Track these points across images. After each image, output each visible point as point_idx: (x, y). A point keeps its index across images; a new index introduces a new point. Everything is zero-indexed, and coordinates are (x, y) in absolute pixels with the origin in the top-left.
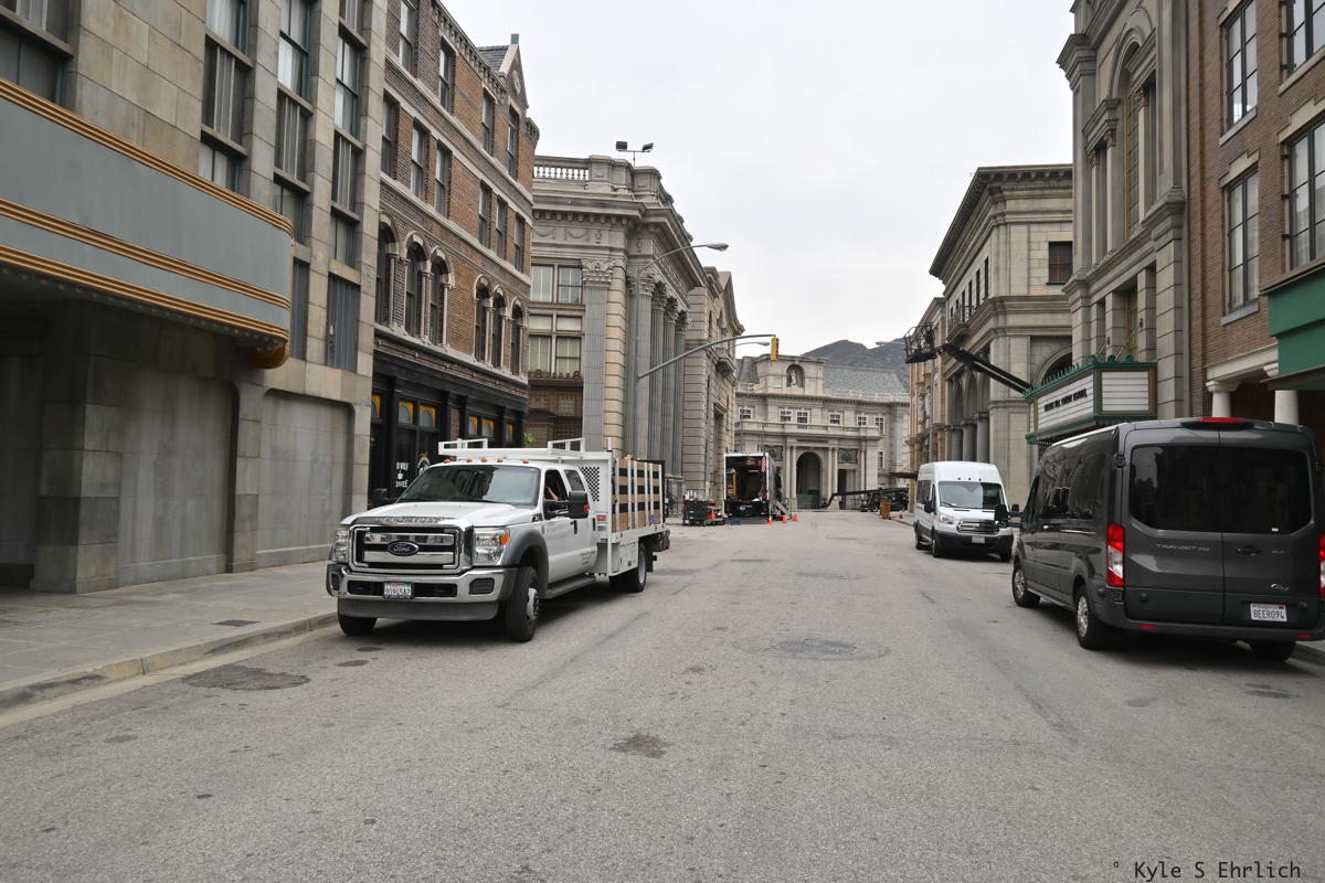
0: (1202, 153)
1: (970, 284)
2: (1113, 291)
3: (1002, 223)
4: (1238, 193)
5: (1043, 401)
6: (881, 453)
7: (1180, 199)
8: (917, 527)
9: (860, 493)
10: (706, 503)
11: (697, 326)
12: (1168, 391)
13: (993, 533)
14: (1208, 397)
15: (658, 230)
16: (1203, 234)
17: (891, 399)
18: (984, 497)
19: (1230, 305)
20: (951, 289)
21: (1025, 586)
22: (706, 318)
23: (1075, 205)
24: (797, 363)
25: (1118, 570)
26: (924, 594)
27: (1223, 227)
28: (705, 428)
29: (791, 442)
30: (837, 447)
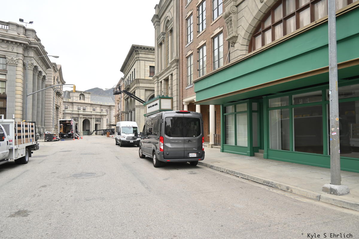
0: (182, 49)
1: (130, 75)
2: (164, 79)
3: (138, 59)
4: (189, 59)
5: (148, 106)
6: (107, 119)
7: (177, 59)
8: (116, 139)
9: (101, 130)
10: (53, 135)
11: (50, 80)
12: (175, 104)
13: (135, 140)
14: (183, 106)
15: (35, 49)
16: (182, 68)
17: (110, 104)
18: (133, 131)
19: (188, 85)
20: (125, 76)
21: (142, 153)
22: (53, 78)
23: (155, 57)
24: (82, 93)
25: (162, 147)
26: (116, 157)
27: (186, 66)
28: (53, 112)
29: (81, 116)
30: (94, 117)
